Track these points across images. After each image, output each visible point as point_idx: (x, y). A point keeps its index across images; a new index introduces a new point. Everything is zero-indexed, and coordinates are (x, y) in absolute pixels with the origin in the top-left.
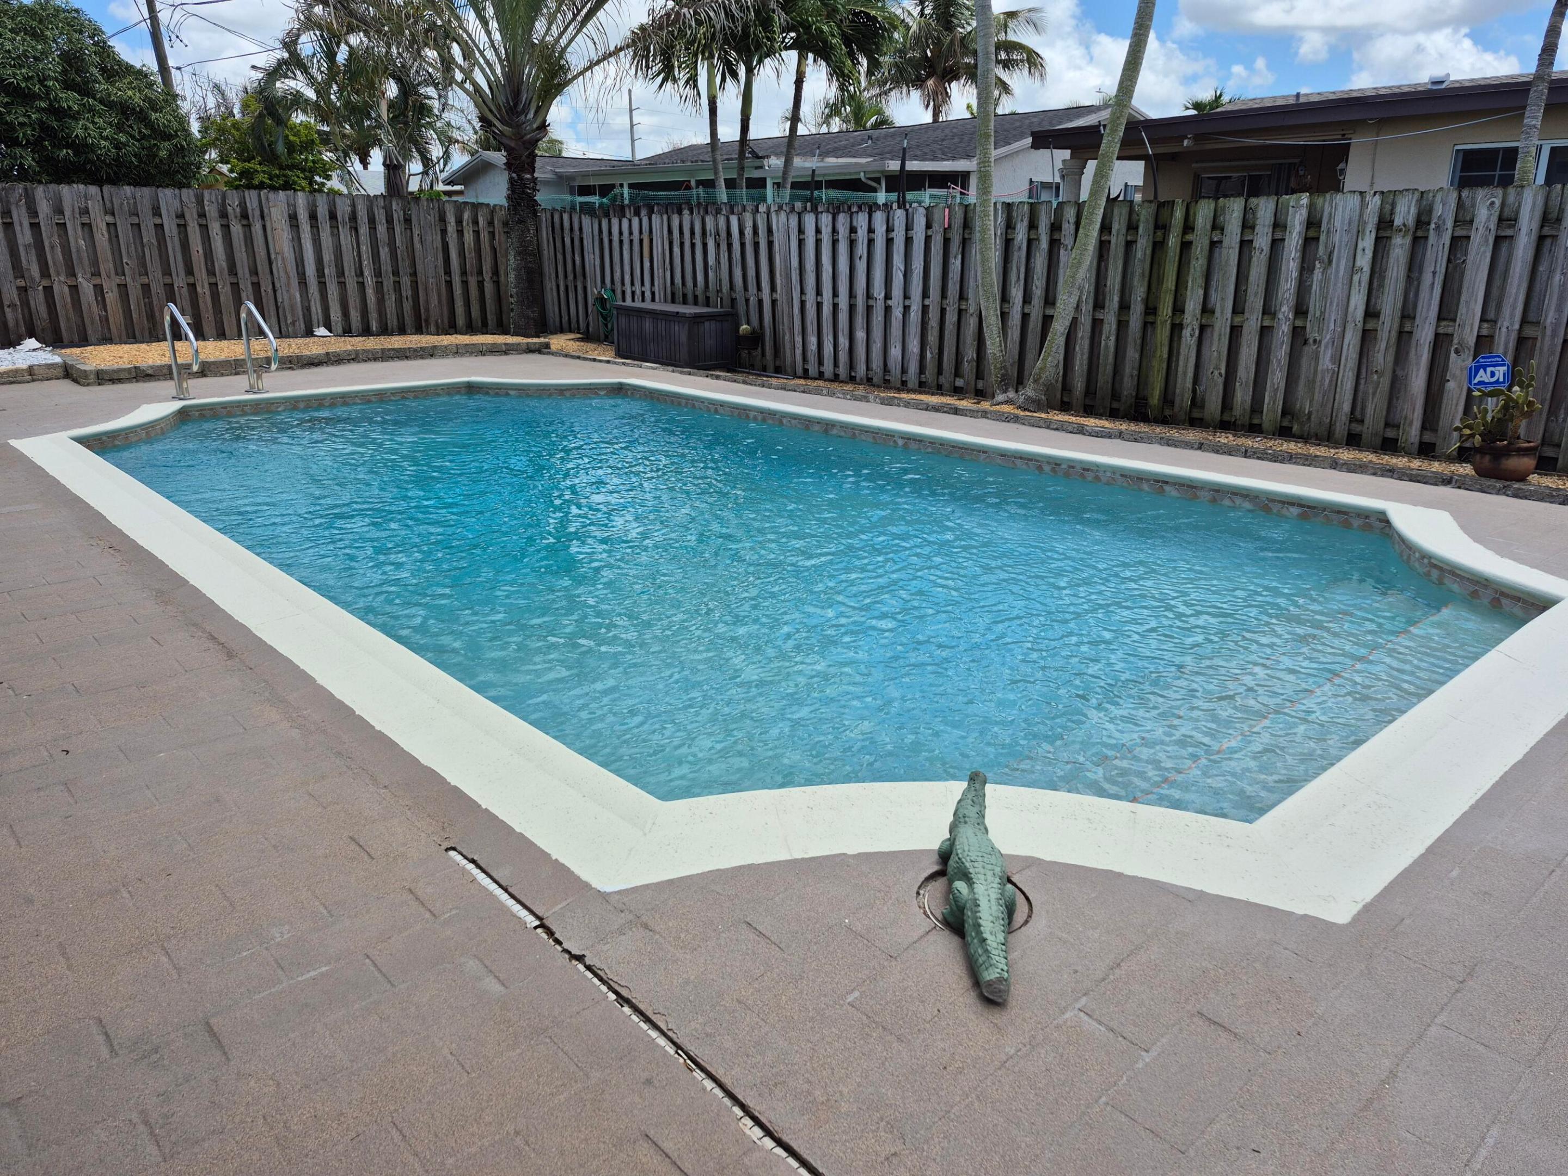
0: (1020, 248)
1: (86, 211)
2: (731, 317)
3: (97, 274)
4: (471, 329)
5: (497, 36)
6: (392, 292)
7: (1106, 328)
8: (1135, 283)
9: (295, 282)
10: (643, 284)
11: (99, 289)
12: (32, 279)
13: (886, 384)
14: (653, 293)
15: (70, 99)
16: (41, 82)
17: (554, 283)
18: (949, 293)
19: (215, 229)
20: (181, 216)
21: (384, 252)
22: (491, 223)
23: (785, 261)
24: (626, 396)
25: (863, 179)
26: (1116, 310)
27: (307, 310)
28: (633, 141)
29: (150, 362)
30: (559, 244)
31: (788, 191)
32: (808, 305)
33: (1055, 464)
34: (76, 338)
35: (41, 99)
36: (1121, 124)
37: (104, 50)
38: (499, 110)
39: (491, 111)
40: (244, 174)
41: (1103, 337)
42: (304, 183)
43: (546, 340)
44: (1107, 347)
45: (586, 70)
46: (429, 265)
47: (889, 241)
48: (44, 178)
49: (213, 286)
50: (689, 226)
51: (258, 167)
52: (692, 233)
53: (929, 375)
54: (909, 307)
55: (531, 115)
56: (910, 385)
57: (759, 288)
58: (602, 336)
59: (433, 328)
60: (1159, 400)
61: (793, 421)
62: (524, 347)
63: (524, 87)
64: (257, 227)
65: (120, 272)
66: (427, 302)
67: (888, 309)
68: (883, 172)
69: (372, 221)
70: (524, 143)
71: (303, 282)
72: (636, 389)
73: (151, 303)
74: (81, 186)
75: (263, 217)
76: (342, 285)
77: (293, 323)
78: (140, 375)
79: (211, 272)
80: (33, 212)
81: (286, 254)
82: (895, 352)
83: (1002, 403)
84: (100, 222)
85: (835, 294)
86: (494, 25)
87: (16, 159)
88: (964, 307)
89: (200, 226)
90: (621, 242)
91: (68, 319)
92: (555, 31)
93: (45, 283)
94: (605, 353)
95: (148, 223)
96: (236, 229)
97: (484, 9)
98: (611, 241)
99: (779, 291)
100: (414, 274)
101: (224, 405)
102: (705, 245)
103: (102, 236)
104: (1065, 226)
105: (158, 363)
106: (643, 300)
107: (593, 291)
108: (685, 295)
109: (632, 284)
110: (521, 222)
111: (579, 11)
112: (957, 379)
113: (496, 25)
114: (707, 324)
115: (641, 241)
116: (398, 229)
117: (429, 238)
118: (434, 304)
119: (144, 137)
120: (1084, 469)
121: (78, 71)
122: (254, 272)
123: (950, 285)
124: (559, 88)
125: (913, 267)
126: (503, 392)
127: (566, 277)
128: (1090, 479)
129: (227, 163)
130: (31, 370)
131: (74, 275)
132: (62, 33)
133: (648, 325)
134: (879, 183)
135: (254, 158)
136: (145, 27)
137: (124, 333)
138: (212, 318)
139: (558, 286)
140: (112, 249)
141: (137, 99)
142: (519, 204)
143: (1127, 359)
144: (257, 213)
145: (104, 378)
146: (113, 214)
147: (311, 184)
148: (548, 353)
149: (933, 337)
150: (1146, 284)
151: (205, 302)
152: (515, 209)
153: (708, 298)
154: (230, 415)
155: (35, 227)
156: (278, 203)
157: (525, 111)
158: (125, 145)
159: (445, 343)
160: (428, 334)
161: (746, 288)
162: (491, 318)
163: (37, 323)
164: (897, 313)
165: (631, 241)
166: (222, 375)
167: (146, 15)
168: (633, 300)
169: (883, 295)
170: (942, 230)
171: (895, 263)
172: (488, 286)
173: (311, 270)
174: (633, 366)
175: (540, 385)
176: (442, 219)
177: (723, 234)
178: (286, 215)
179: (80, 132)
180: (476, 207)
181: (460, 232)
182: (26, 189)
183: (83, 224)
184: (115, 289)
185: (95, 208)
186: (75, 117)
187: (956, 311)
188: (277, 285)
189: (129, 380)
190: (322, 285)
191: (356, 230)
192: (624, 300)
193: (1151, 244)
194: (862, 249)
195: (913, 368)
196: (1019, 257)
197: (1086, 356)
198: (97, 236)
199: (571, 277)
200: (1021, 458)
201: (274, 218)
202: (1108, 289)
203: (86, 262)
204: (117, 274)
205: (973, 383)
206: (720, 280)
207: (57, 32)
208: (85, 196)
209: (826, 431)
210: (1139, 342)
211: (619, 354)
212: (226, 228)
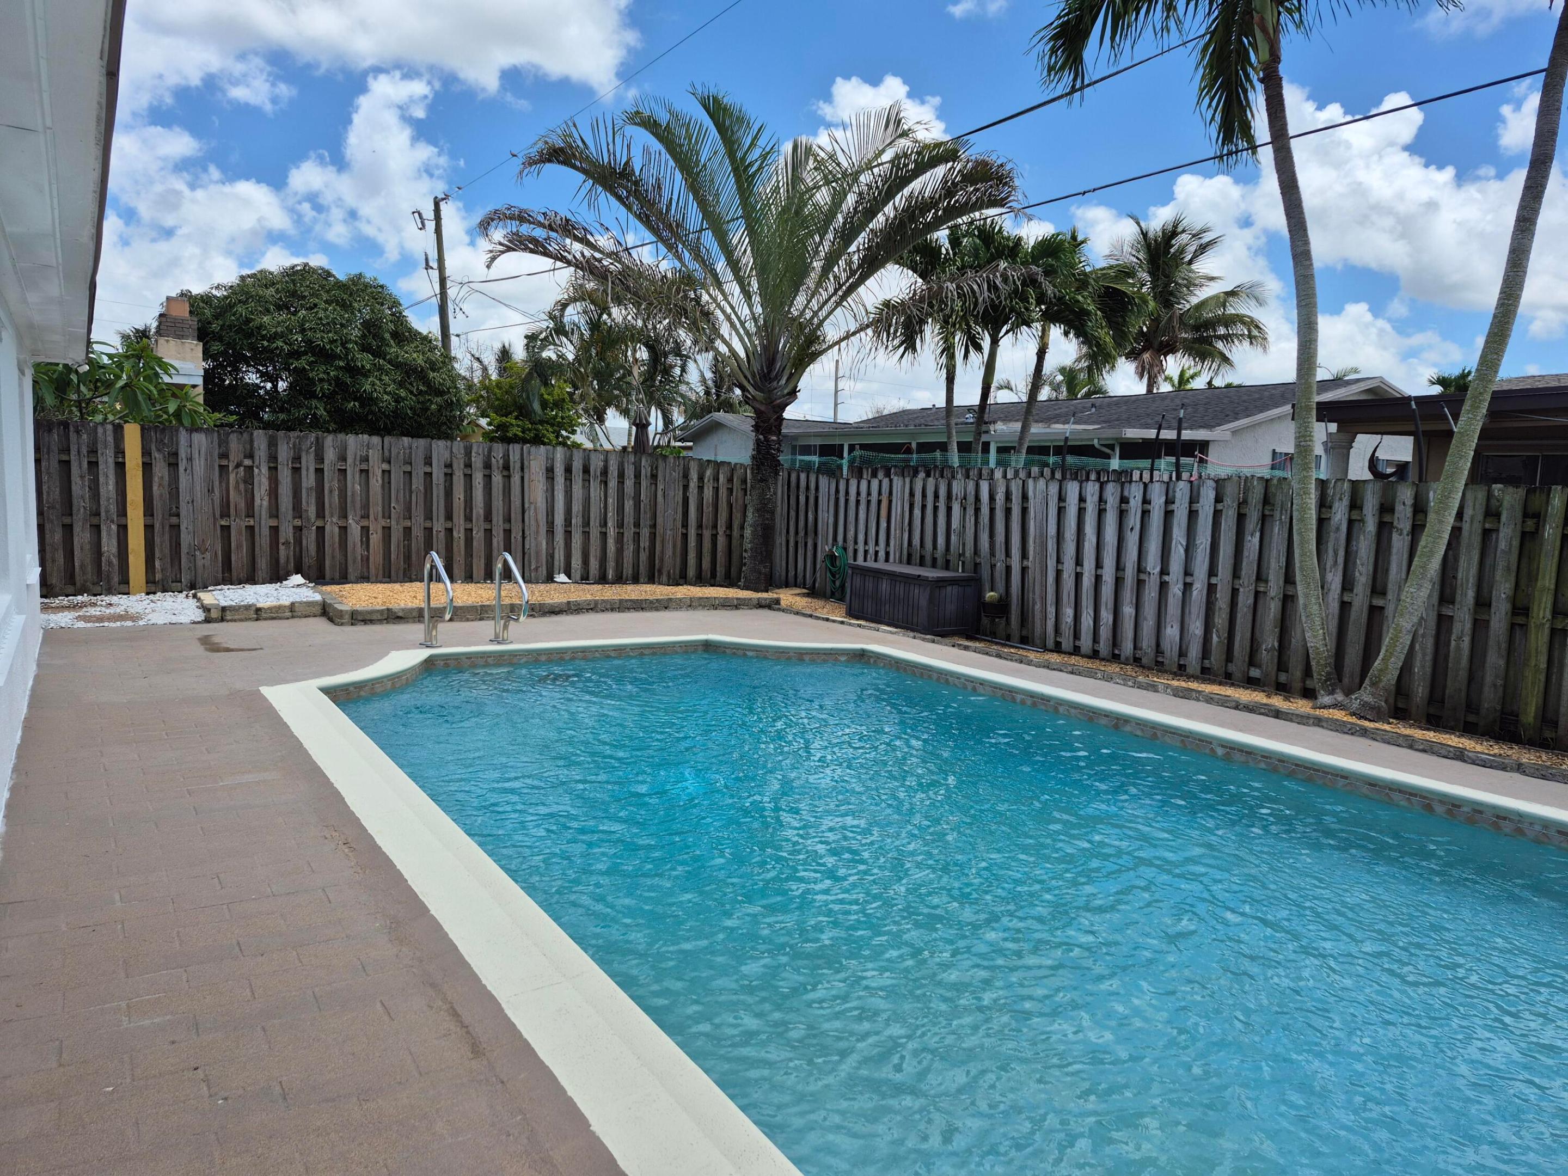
0: (1338, 529)
1: (366, 459)
2: (973, 582)
3: (366, 516)
4: (700, 581)
5: (759, 310)
6: (631, 542)
7: (1457, 628)
8: (1498, 578)
9: (543, 530)
10: (877, 544)
11: (365, 530)
12: (308, 519)
13: (1159, 666)
14: (887, 554)
15: (364, 360)
16: (343, 345)
17: (784, 538)
18: (1243, 573)
19: (478, 478)
20: (449, 465)
21: (629, 505)
22: (730, 480)
23: (1041, 528)
24: (868, 663)
25: (1097, 446)
26: (1471, 607)
27: (551, 556)
28: (836, 405)
29: (402, 606)
30: (793, 501)
31: (1024, 455)
32: (1065, 575)
33: (1454, 805)
34: (337, 576)
35: (340, 358)
36: (1484, 400)
37: (399, 319)
38: (754, 376)
39: (746, 377)
40: (501, 427)
41: (1453, 637)
42: (552, 436)
43: (775, 596)
44: (1458, 648)
45: (842, 340)
46: (668, 517)
47: (1168, 514)
48: (332, 426)
49: (469, 531)
50: (933, 489)
51: (514, 422)
52: (936, 496)
53: (1216, 659)
54: (1191, 584)
55: (783, 382)
56: (1190, 670)
57: (1008, 554)
58: (828, 592)
59: (664, 578)
60: (1535, 718)
61: (1073, 711)
62: (755, 602)
63: (779, 355)
64: (516, 479)
65: (387, 515)
66: (662, 552)
67: (1163, 586)
68: (1117, 439)
69: (621, 475)
70: (774, 407)
71: (551, 532)
72: (879, 657)
73: (409, 546)
74: (366, 436)
75: (522, 469)
76: (586, 534)
77: (536, 569)
78: (391, 617)
79: (468, 518)
80: (320, 458)
81: (539, 504)
82: (1172, 632)
83: (1329, 707)
84: (377, 468)
85: (1099, 565)
86: (756, 299)
87: (311, 409)
88: (1262, 589)
89: (465, 475)
90: (858, 502)
91: (333, 557)
92: (814, 304)
93: (319, 523)
94: (836, 612)
95: (419, 471)
96: (497, 479)
97: (749, 284)
98: (847, 501)
99: (1031, 558)
100: (654, 526)
101: (469, 656)
102: (949, 509)
103: (376, 482)
104: (1399, 508)
105: (410, 605)
106: (876, 560)
107: (825, 547)
108: (922, 558)
109: (866, 543)
110: (762, 480)
111: (841, 286)
112: (1252, 669)
113: (758, 299)
114: (949, 588)
115: (879, 502)
116: (644, 483)
117: (672, 493)
118: (669, 556)
119: (420, 393)
120: (1498, 817)
121: (375, 336)
122: (508, 519)
123: (1244, 564)
124: (814, 356)
125: (1198, 542)
126: (740, 652)
127: (797, 533)
128: (1507, 830)
129: (487, 416)
130: (292, 607)
131: (346, 517)
132: (366, 305)
133: (885, 586)
134: (1113, 450)
135: (510, 413)
136: (435, 301)
137: (381, 572)
138: (462, 562)
139: (788, 542)
140: (383, 495)
141: (420, 361)
142: (763, 464)
143: (1487, 665)
144: (518, 465)
145: (359, 618)
146: (389, 462)
147: (557, 437)
148: (779, 610)
149: (1221, 620)
150: (1513, 579)
151: (459, 545)
152: (758, 468)
153: (948, 562)
154: (474, 666)
155: (319, 471)
156: (537, 457)
157: (778, 377)
158: (403, 399)
159: (679, 596)
160: (660, 584)
161: (992, 553)
162: (720, 570)
163: (305, 560)
164: (1176, 590)
165: (869, 502)
166: (468, 620)
167: (438, 291)
168: (865, 560)
169: (1158, 569)
170: (1235, 505)
171: (1174, 536)
172: (721, 540)
173: (559, 519)
174: (870, 628)
175: (779, 648)
176: (686, 476)
177: (971, 499)
178: (544, 468)
179: (368, 387)
180: (718, 465)
181: (701, 488)
182: (317, 438)
183: (361, 471)
184: (380, 531)
185: (374, 456)
186: (366, 374)
187: (1252, 593)
188: (527, 533)
189: (380, 621)
190: (568, 534)
191: (606, 483)
192: (855, 560)
193: (1518, 534)
194: (1134, 520)
195: (1194, 651)
196: (1337, 539)
197: (1429, 658)
198: (373, 482)
199: (802, 534)
200: (1400, 791)
201: (533, 470)
202: (1459, 582)
203: (358, 505)
204: (384, 517)
205: (1274, 673)
206: (964, 545)
207: (363, 304)
208: (368, 446)
209: (1116, 727)
210: (1504, 646)
211: (852, 613)
212: (488, 478)
